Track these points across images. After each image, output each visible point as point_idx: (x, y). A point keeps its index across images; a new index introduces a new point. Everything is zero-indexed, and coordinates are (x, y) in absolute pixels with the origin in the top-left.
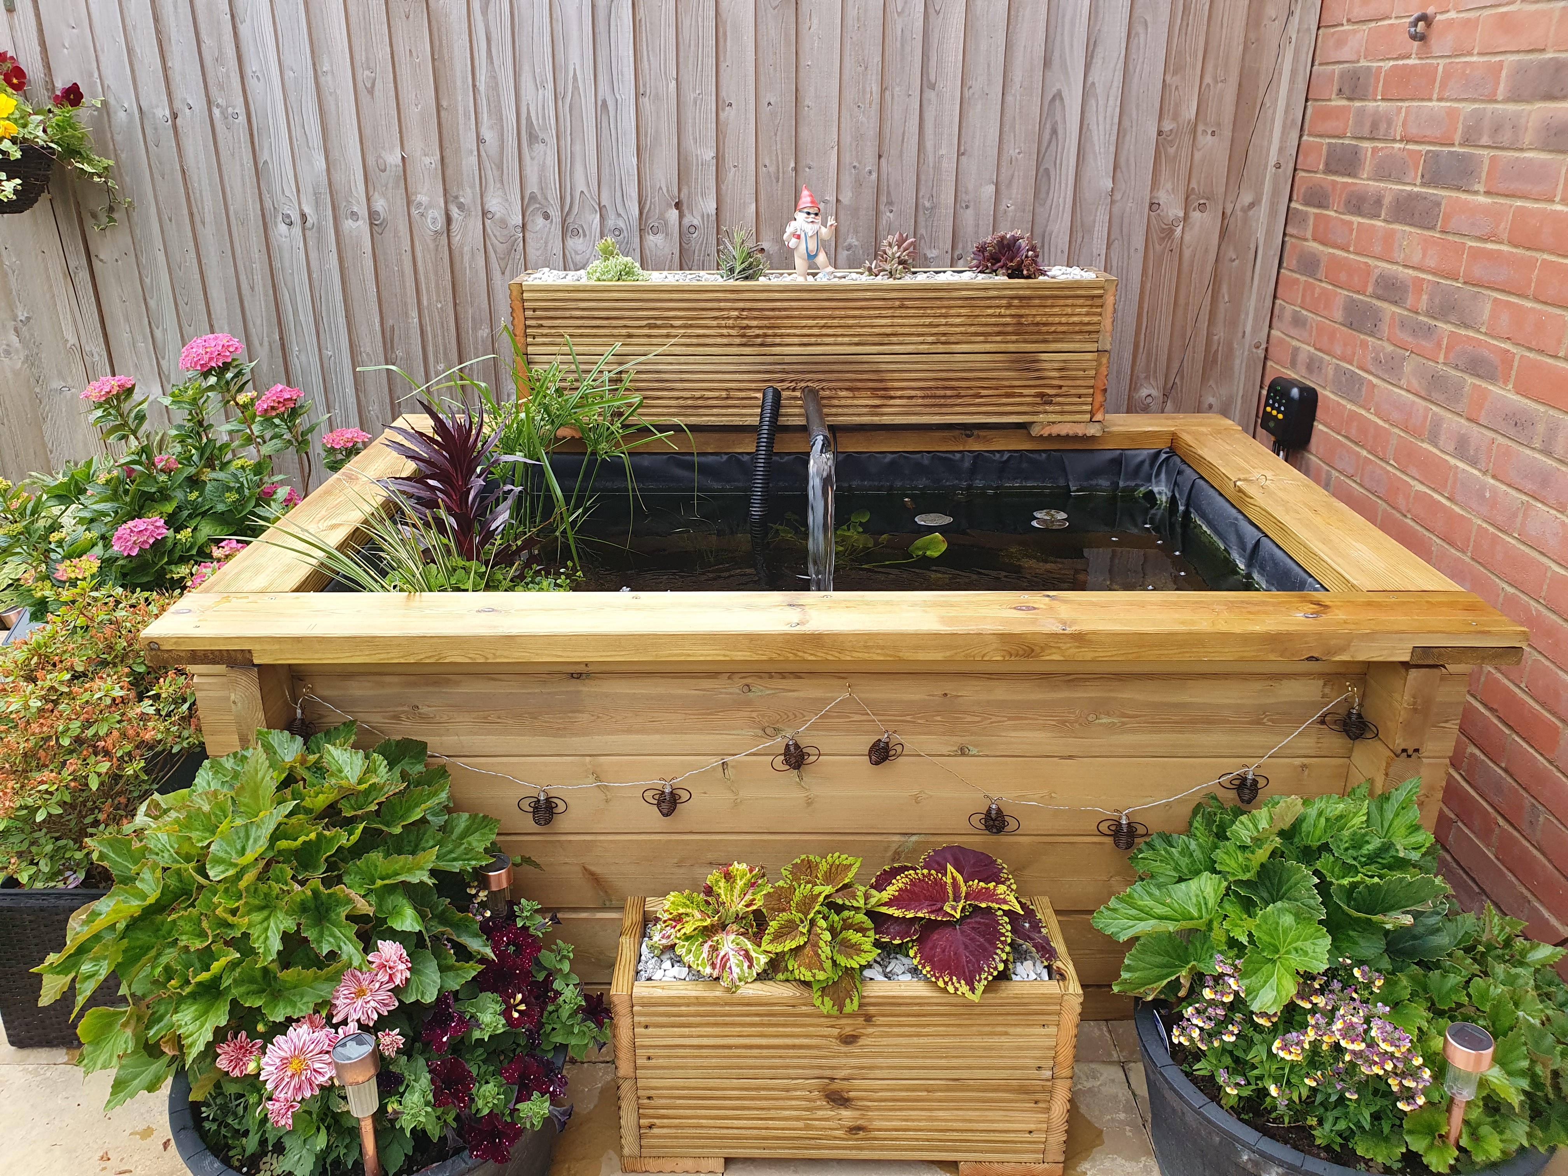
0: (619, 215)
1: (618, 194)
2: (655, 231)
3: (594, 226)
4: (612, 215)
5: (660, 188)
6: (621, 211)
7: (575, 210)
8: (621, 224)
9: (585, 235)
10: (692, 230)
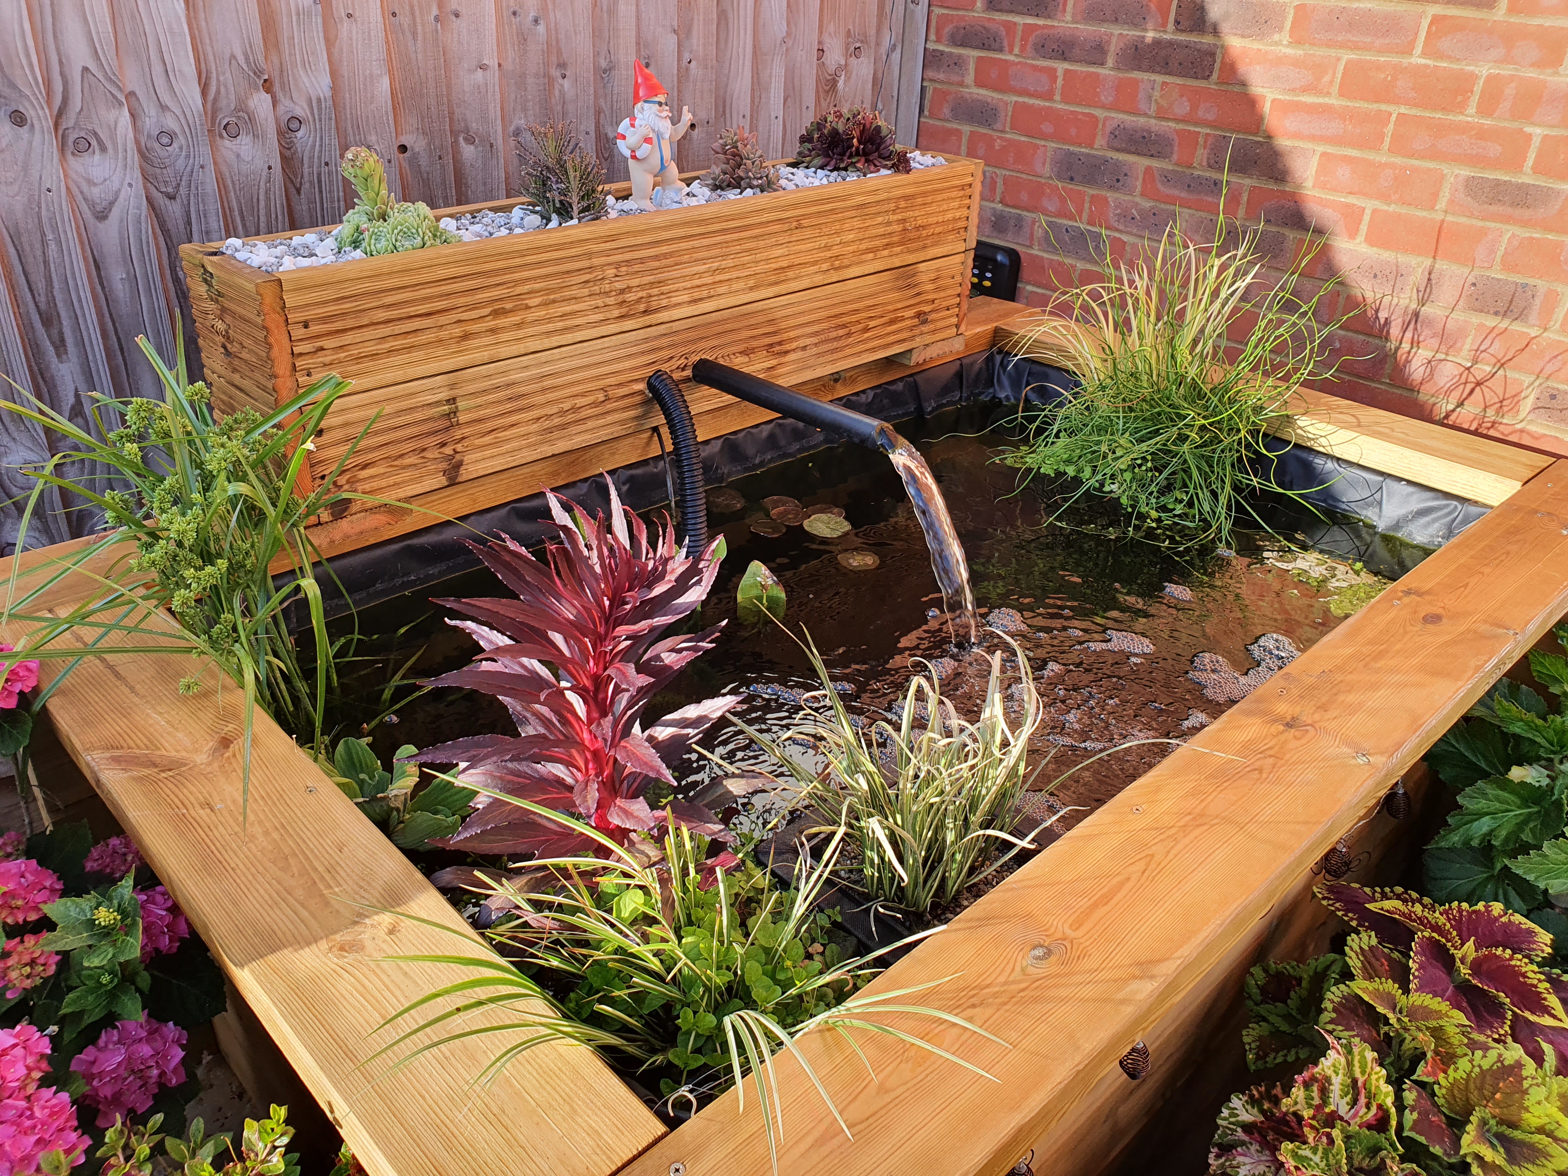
0: (164, 108)
1: (157, 69)
2: (232, 129)
3: (120, 130)
4: (150, 110)
5: (233, 56)
6: (166, 98)
7: (76, 103)
8: (171, 124)
9: (103, 149)
10: (294, 125)
